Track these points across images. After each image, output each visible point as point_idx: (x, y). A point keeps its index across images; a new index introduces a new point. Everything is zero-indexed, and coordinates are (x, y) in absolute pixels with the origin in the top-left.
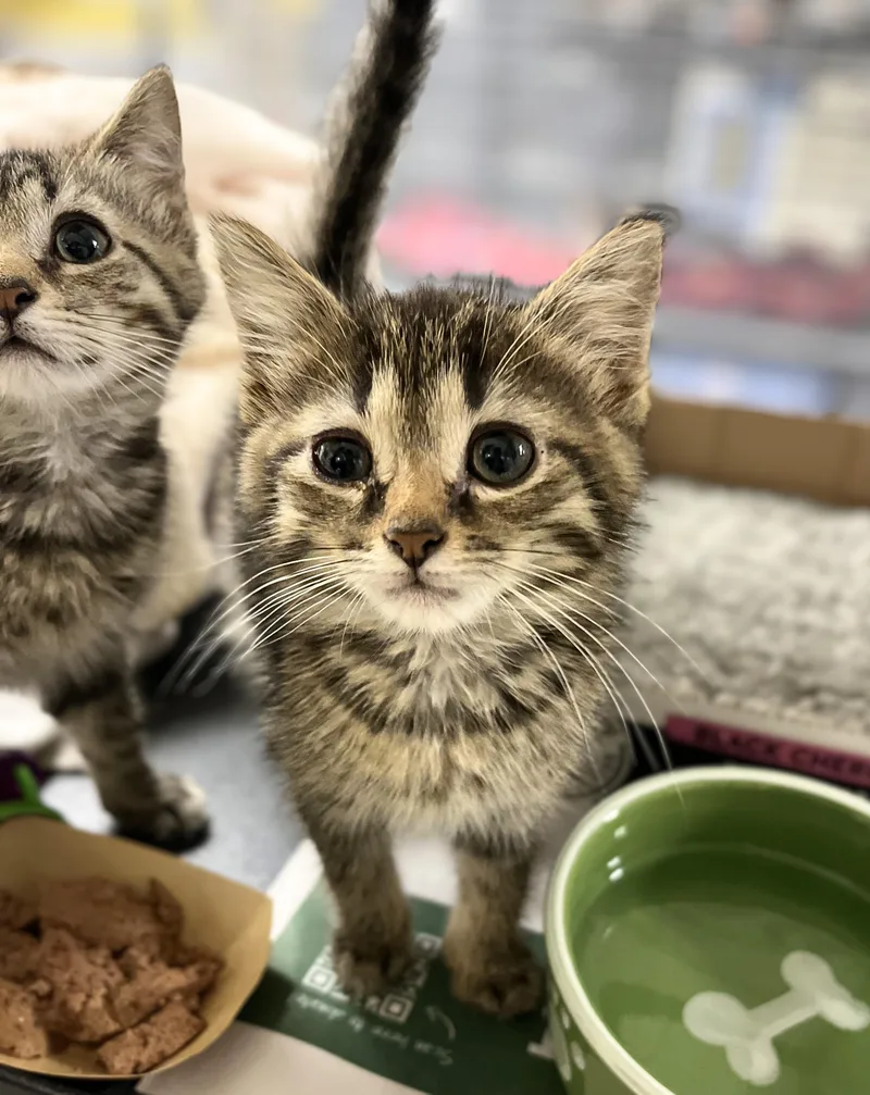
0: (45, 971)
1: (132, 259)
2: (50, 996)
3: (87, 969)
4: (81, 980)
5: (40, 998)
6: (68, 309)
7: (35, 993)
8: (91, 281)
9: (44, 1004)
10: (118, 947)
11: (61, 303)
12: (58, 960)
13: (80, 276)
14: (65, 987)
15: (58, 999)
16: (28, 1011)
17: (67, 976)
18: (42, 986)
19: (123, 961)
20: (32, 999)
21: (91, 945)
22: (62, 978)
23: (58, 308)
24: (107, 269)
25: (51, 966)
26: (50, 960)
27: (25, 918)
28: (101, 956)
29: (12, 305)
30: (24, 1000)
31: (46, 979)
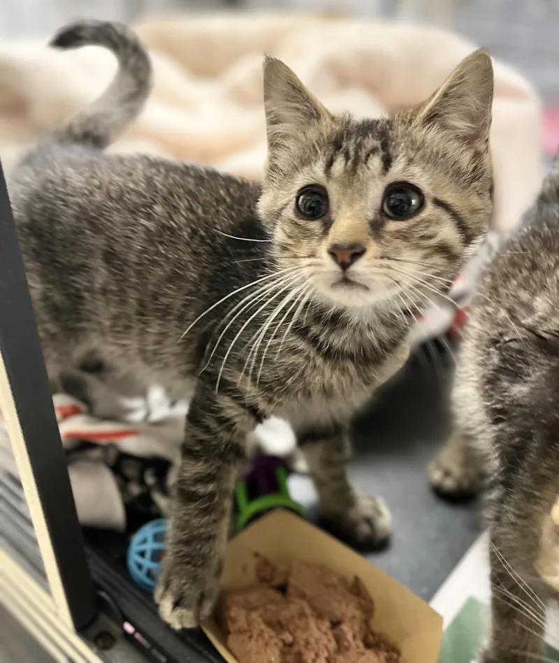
0: (291, 627)
1: (439, 212)
2: (291, 645)
3: (317, 634)
4: (312, 640)
5: (285, 644)
6: (382, 258)
7: (283, 641)
8: (403, 236)
9: (287, 649)
10: (335, 620)
11: (379, 254)
12: (301, 623)
13: (398, 232)
14: (302, 643)
15: (295, 649)
16: (277, 652)
17: (304, 636)
18: (288, 637)
19: (336, 631)
20: (280, 644)
21: (319, 615)
22: (301, 636)
23: (376, 258)
24: (418, 224)
25: (297, 626)
26: (297, 621)
27: (278, 580)
28: (326, 625)
29: (347, 260)
30: (276, 644)
31: (291, 634)
